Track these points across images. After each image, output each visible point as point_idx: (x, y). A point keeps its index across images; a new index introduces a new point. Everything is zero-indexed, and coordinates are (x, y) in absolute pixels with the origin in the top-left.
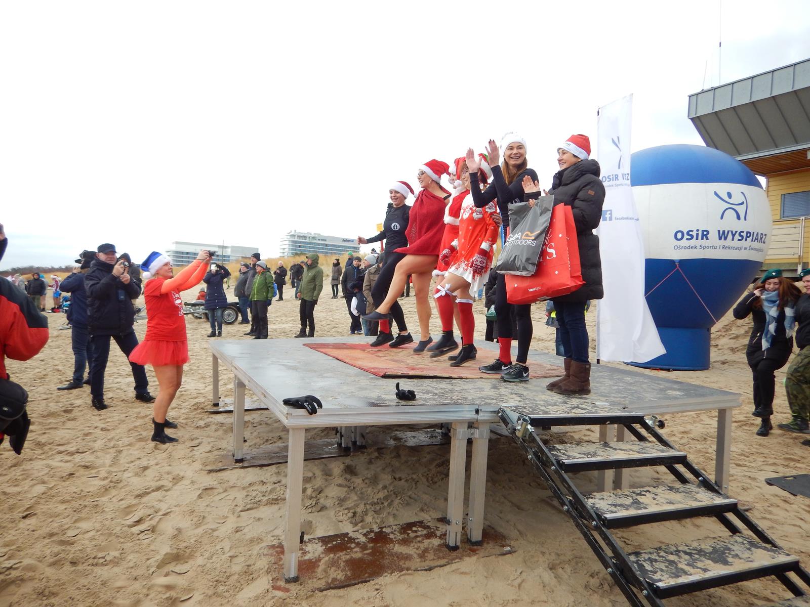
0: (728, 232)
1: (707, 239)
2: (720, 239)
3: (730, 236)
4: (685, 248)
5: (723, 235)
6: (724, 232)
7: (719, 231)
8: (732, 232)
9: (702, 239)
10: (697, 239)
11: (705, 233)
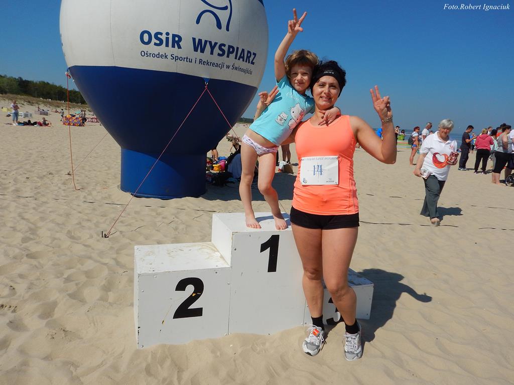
0: (206, 42)
1: (179, 47)
2: (196, 49)
3: (208, 48)
4: (154, 56)
5: (199, 45)
6: (200, 41)
7: (194, 39)
8: (210, 43)
9: (173, 46)
10: (167, 45)
11: (177, 39)
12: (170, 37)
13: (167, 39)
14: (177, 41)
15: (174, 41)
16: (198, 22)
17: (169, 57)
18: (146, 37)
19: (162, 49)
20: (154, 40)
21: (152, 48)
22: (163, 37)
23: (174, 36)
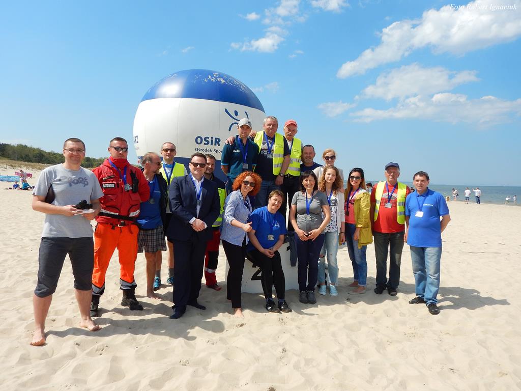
1: (219, 145)
4: (204, 150)
9: (215, 145)
10: (212, 144)
11: (217, 140)
12: (214, 139)
13: (212, 141)
14: (217, 141)
15: (216, 142)
16: (230, 130)
17: (213, 151)
18: (199, 140)
19: (209, 147)
20: (204, 142)
21: (202, 146)
22: (210, 140)
23: (216, 139)
